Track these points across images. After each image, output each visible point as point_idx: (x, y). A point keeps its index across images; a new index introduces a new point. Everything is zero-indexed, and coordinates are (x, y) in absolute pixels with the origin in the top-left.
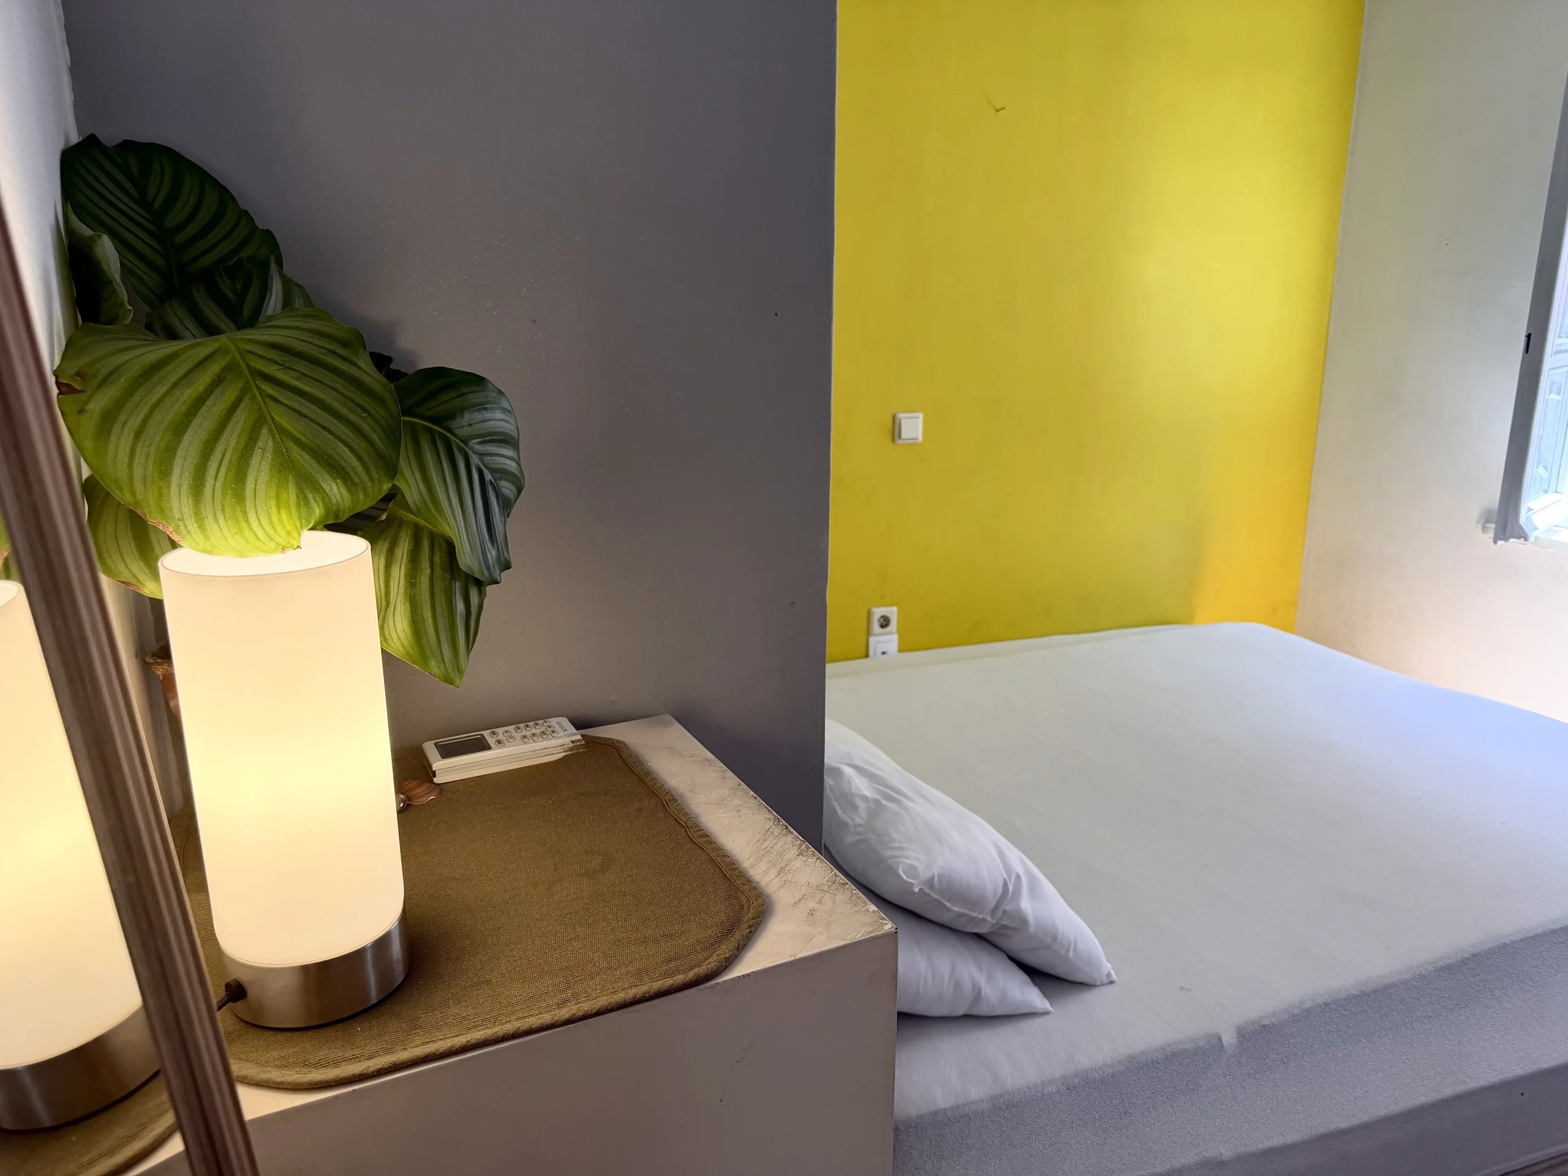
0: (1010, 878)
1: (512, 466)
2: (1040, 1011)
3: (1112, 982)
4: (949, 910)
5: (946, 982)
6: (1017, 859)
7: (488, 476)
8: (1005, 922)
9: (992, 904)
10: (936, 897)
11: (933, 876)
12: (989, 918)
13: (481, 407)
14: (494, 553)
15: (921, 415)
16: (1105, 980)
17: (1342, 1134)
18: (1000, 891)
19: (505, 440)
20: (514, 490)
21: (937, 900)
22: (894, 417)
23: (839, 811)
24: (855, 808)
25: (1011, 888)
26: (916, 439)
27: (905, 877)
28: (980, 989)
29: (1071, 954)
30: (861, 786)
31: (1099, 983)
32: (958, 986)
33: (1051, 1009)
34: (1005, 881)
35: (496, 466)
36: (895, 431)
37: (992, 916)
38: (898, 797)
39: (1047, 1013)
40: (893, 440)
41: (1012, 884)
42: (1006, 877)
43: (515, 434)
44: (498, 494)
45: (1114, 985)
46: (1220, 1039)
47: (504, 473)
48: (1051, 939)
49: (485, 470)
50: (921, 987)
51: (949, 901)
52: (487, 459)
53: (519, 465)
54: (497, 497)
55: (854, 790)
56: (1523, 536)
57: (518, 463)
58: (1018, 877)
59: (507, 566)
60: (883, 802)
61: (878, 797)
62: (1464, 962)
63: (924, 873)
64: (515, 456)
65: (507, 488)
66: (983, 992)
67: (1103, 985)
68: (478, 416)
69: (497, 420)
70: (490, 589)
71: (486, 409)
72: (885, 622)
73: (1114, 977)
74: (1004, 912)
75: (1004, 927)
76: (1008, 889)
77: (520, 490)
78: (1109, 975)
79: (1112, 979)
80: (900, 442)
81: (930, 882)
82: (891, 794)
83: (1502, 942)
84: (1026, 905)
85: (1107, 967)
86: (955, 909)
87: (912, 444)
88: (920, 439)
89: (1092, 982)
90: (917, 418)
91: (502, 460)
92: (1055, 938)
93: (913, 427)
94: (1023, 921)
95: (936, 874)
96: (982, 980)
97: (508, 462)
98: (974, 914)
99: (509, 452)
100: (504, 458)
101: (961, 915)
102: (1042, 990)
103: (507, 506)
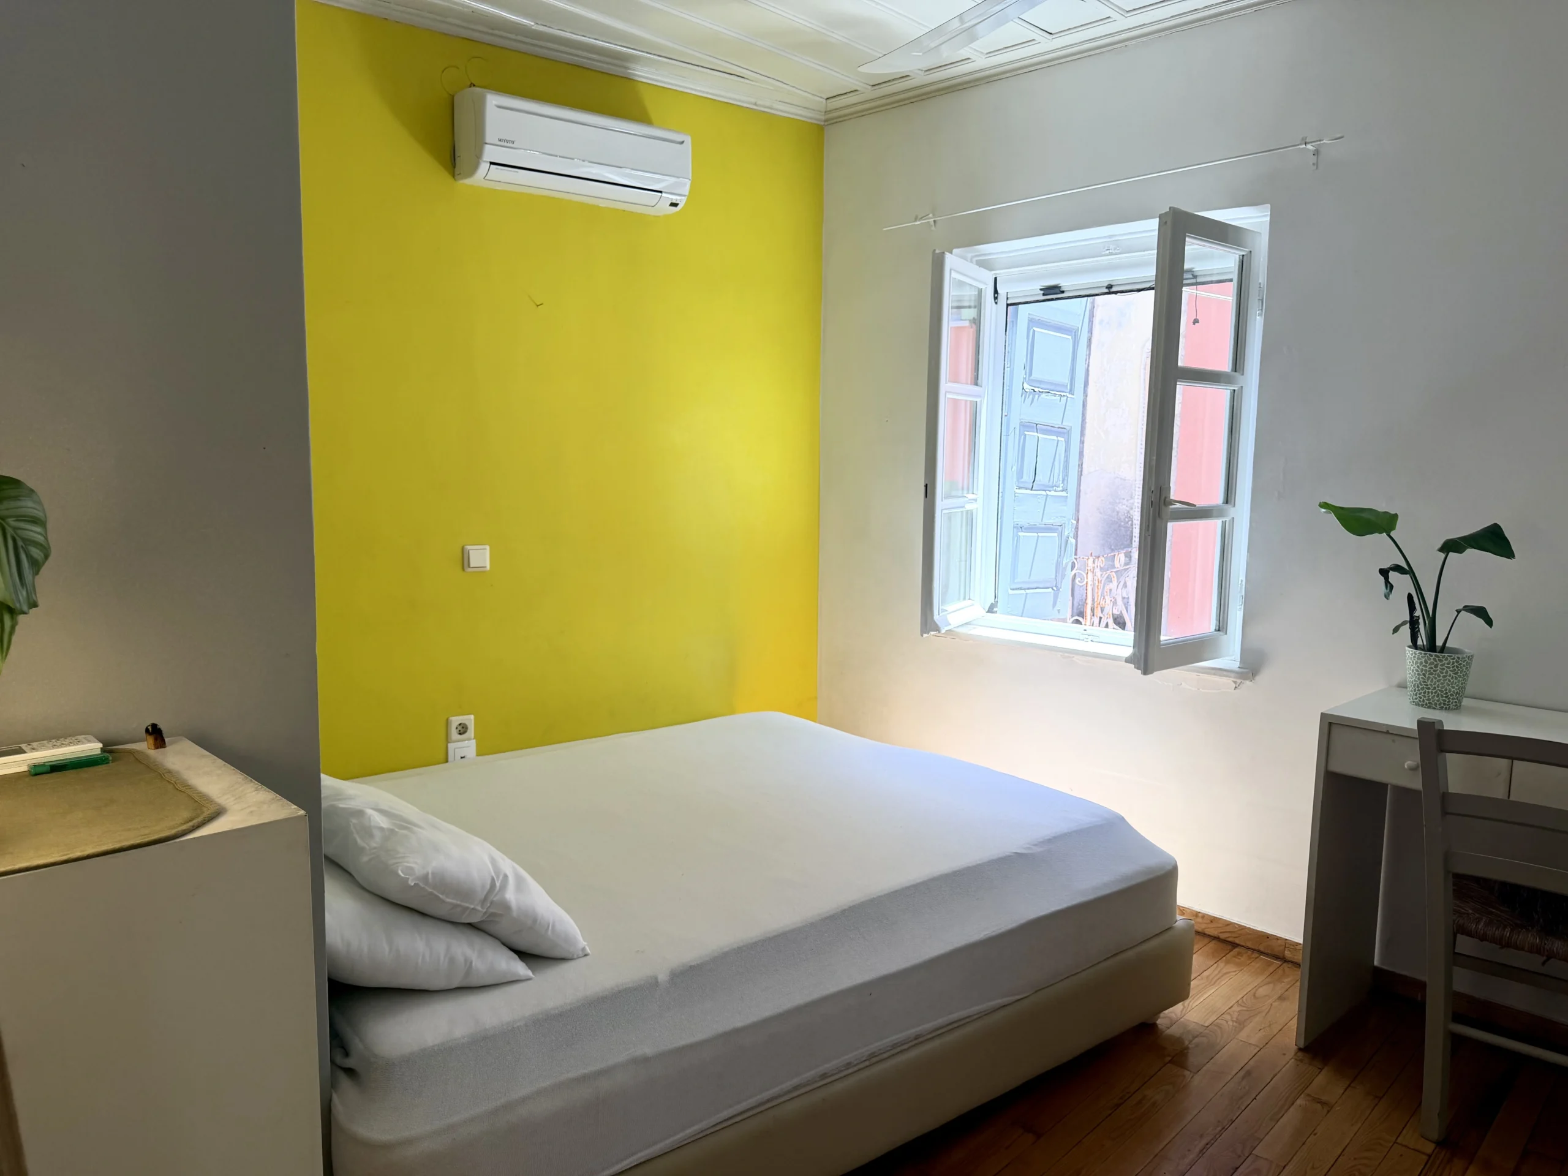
0: (498, 877)
1: (40, 539)
2: (524, 978)
3: (586, 955)
4: (443, 901)
5: (442, 958)
6: (507, 866)
7: (20, 543)
8: (492, 910)
9: (482, 896)
10: (430, 890)
11: (428, 874)
12: (479, 908)
13: (16, 498)
14: (24, 593)
15: (488, 547)
16: (581, 954)
17: (737, 1031)
18: (488, 887)
19: (35, 521)
20: (43, 555)
21: (431, 894)
22: (463, 549)
23: (359, 840)
24: (372, 836)
25: (498, 884)
26: (485, 567)
27: (402, 875)
28: (471, 963)
29: (550, 932)
30: (380, 821)
31: (575, 957)
32: (452, 961)
33: (533, 976)
34: (493, 880)
35: (26, 537)
36: (464, 560)
37: (482, 907)
38: (409, 826)
39: (529, 979)
40: (463, 569)
41: (500, 881)
42: (493, 875)
43: (43, 519)
44: (30, 557)
45: (588, 957)
46: (656, 978)
47: (36, 544)
48: (531, 922)
49: (17, 538)
50: (420, 960)
51: (442, 894)
52: (19, 532)
53: (46, 538)
54: (27, 556)
55: (373, 824)
56: (937, 629)
57: (44, 537)
58: (506, 876)
59: (34, 605)
60: (397, 830)
61: (392, 827)
62: (843, 912)
63: (419, 871)
64: (43, 533)
65: (36, 553)
66: (474, 964)
67: (579, 957)
68: (13, 504)
69: (28, 506)
70: (21, 618)
71: (19, 500)
72: (463, 729)
73: (588, 950)
74: (492, 903)
75: (493, 915)
76: (495, 884)
77: (46, 557)
78: (584, 949)
79: (586, 953)
80: (470, 570)
81: (425, 878)
82: (405, 824)
83: (872, 897)
84: (510, 895)
85: (582, 943)
86: (448, 900)
87: (481, 572)
88: (488, 568)
89: (570, 956)
90: (485, 549)
91: (32, 534)
92: (535, 920)
93: (481, 557)
94: (506, 907)
95: (430, 872)
96: (473, 956)
97: (36, 535)
98: (467, 905)
99: (38, 529)
100: (34, 532)
101: (456, 906)
102: (527, 964)
103: (36, 566)
